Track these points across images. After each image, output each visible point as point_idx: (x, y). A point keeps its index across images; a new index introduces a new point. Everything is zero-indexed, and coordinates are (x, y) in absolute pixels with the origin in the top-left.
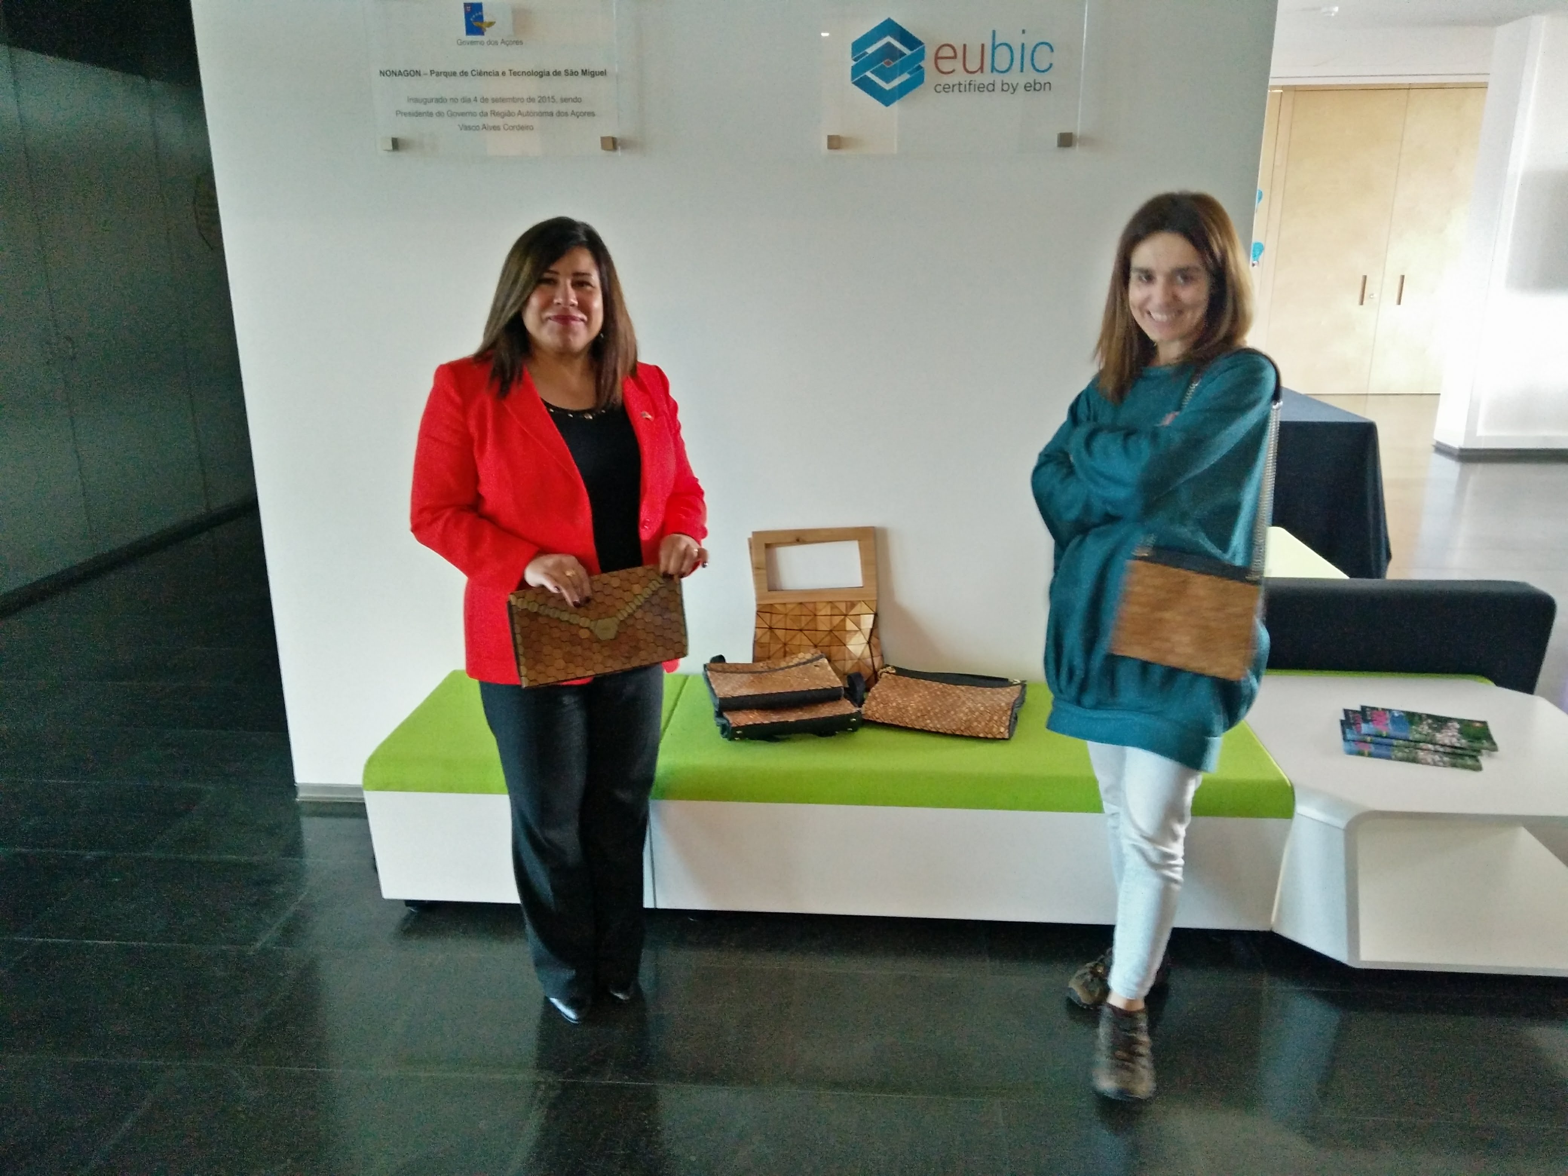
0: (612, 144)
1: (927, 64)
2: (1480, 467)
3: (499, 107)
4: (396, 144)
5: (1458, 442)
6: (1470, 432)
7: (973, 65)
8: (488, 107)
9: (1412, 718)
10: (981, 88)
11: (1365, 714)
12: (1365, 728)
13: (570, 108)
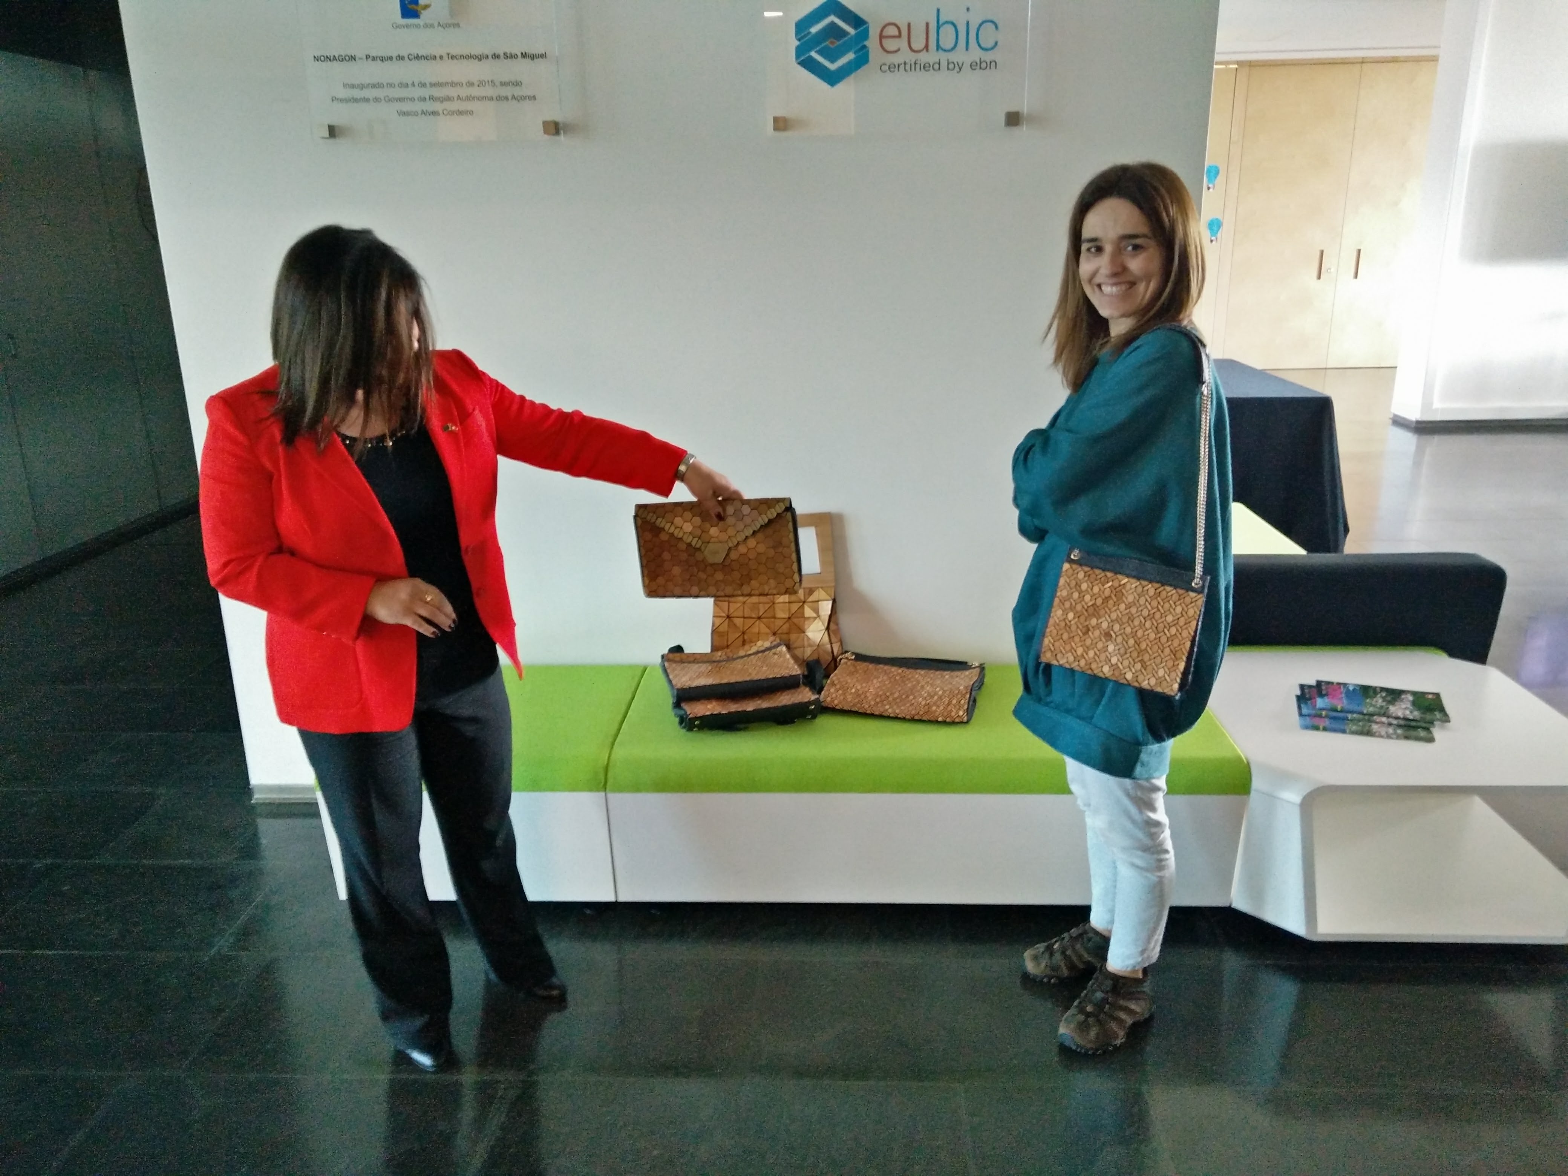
0: (554, 128)
1: (872, 43)
2: (1436, 439)
3: (437, 92)
4: (333, 132)
5: (1414, 414)
6: (1427, 405)
7: (919, 43)
8: (426, 92)
9: (1366, 691)
10: (926, 67)
11: (1320, 688)
12: (1320, 702)
13: (508, 91)
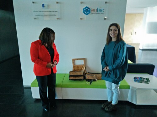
2: (144, 51)
9: (141, 78)
10: (96, 13)
12: (136, 79)
13: (53, 15)
